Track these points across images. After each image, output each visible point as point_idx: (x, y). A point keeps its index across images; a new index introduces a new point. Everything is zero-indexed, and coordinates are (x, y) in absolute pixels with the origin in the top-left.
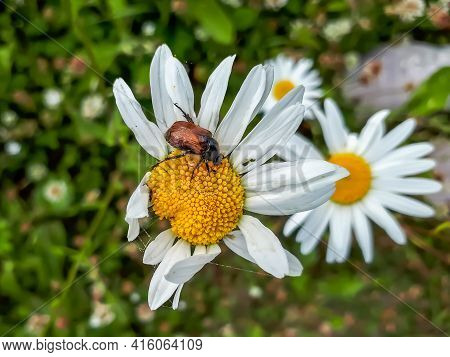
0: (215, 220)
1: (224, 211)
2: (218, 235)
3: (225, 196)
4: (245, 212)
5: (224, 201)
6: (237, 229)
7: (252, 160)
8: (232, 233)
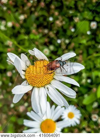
0: (32, 77)
1: (34, 80)
2: (28, 78)
3: (39, 81)
4: (33, 87)
5: (37, 80)
6: (29, 84)
7: (48, 90)
8: (28, 83)
